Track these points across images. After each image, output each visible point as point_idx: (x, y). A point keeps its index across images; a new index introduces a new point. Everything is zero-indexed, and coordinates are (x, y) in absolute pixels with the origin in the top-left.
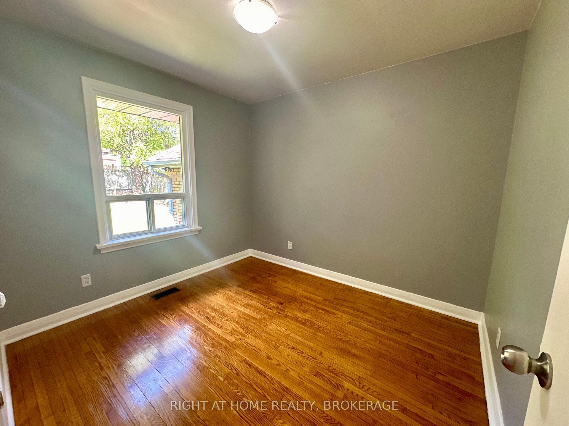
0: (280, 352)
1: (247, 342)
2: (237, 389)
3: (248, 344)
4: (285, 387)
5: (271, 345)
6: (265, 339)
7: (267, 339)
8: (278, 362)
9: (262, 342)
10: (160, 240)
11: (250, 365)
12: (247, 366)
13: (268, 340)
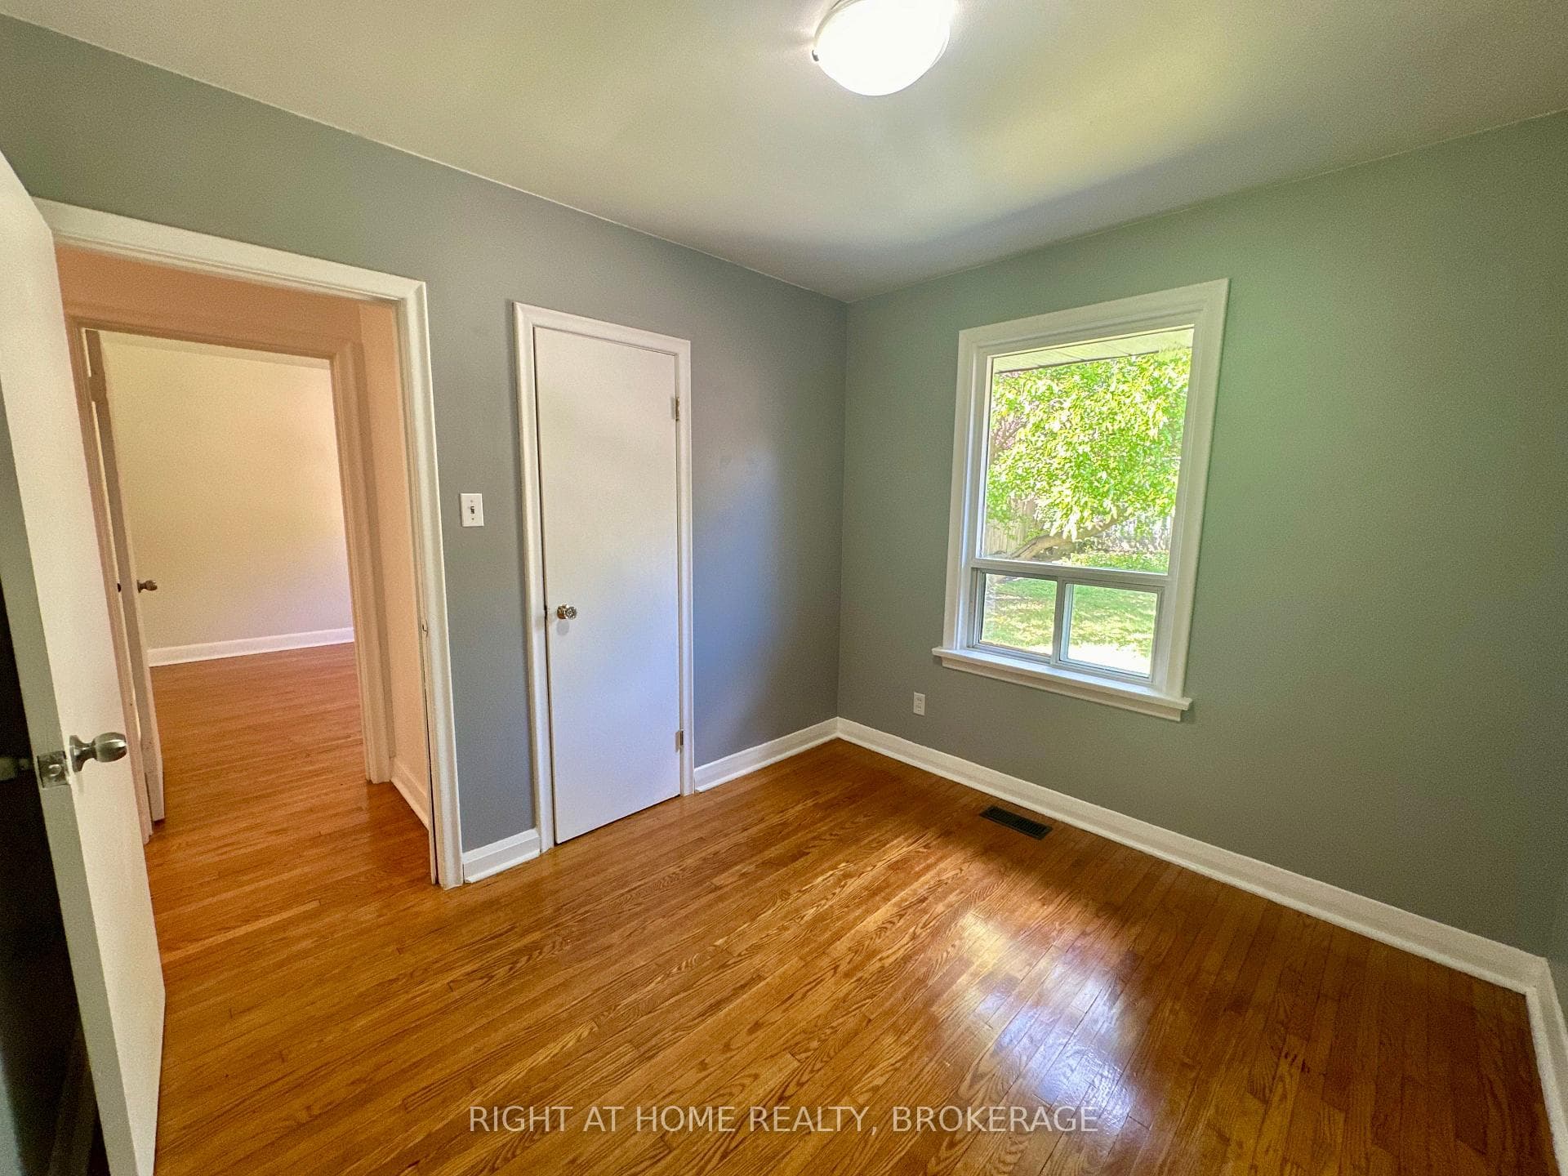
0: (772, 1056)
1: (822, 980)
2: (687, 966)
3: (814, 984)
4: (654, 1055)
5: (803, 1036)
6: (834, 1024)
7: (832, 1027)
8: (738, 1048)
9: (819, 1016)
10: (1042, 685)
11: (743, 987)
12: (743, 982)
13: (828, 1031)
